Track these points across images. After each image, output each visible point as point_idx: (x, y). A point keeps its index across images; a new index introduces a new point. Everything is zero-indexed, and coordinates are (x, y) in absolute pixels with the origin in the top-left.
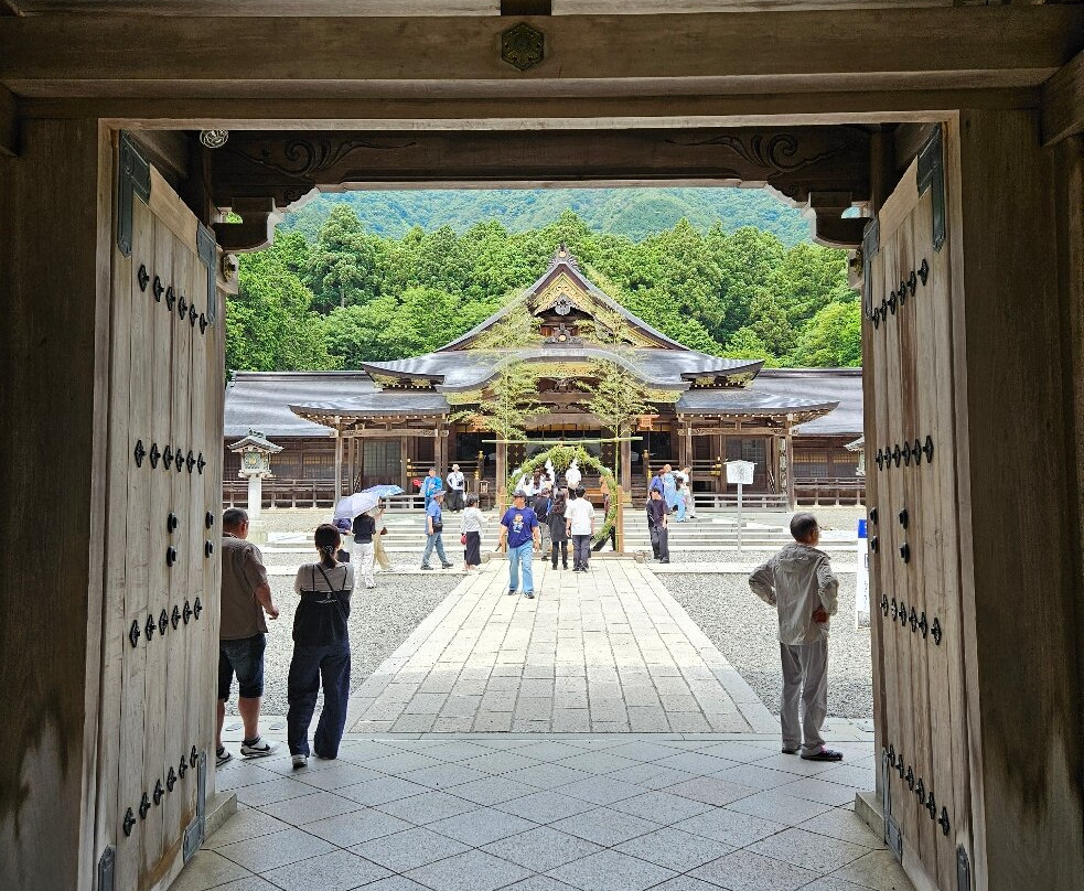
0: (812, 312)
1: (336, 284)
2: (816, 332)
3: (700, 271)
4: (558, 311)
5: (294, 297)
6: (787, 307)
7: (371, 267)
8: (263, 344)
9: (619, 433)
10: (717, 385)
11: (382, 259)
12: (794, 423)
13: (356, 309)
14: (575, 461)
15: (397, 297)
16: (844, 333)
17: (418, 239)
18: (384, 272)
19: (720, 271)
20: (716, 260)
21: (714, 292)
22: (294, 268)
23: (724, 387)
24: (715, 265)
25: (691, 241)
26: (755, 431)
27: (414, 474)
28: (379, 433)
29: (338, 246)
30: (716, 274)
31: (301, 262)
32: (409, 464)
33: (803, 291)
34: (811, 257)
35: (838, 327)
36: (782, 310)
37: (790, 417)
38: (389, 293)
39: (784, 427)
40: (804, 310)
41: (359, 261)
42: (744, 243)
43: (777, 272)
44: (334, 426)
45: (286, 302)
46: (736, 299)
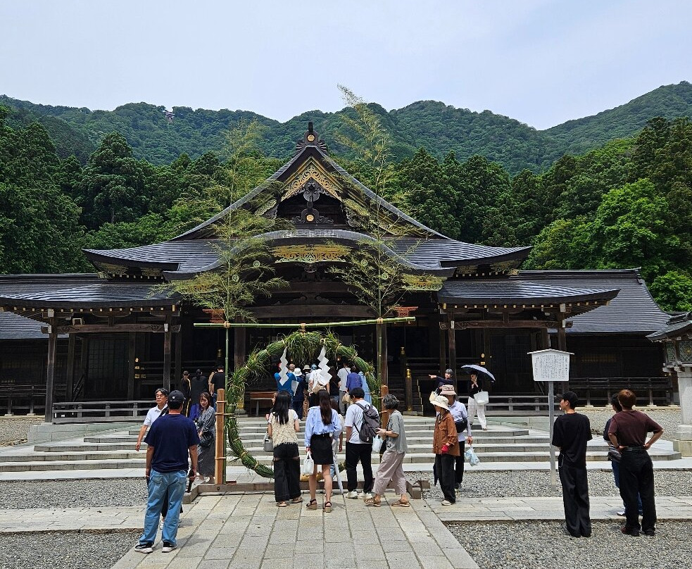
0: (537, 230)
1: (107, 202)
2: (545, 244)
3: (438, 192)
4: (306, 197)
5: (61, 211)
6: (515, 225)
7: (140, 187)
8: (24, 253)
9: (383, 311)
10: (480, 275)
11: (151, 181)
12: (567, 316)
13: (125, 225)
14: (323, 352)
15: (163, 215)
16: (573, 244)
17: (185, 166)
18: (152, 192)
19: (456, 193)
20: (452, 182)
21: (450, 211)
22: (67, 189)
23: (487, 277)
24: (450, 187)
25: (429, 166)
26: (525, 324)
27: (143, 376)
28: (100, 328)
29: (110, 168)
30: (453, 195)
31: (74, 183)
32: (137, 364)
33: (528, 212)
34: (535, 181)
35: (564, 240)
36: (511, 228)
37: (563, 308)
38: (156, 211)
39: (556, 320)
40: (531, 227)
41: (128, 183)
42: (475, 169)
43: (504, 195)
44: (47, 321)
45: (52, 215)
46: (470, 218)
